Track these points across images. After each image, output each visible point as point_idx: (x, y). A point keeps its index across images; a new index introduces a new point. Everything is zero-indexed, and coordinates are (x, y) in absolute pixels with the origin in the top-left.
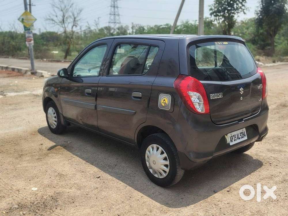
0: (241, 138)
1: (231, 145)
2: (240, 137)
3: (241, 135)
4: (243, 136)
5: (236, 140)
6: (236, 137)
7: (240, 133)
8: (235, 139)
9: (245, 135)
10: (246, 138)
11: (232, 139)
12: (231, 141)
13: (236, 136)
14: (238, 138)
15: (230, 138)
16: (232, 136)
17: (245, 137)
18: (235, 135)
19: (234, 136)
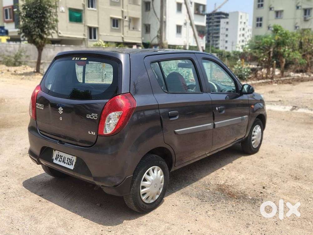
0: (67, 164)
1: (54, 162)
2: (66, 162)
3: (67, 161)
4: (70, 163)
5: (61, 162)
6: (61, 159)
7: (68, 158)
8: (60, 160)
9: (72, 164)
10: (72, 167)
11: (58, 158)
12: (56, 159)
13: (63, 158)
14: (63, 161)
15: (57, 155)
16: (59, 155)
17: (71, 165)
18: (62, 156)
19: (60, 156)
